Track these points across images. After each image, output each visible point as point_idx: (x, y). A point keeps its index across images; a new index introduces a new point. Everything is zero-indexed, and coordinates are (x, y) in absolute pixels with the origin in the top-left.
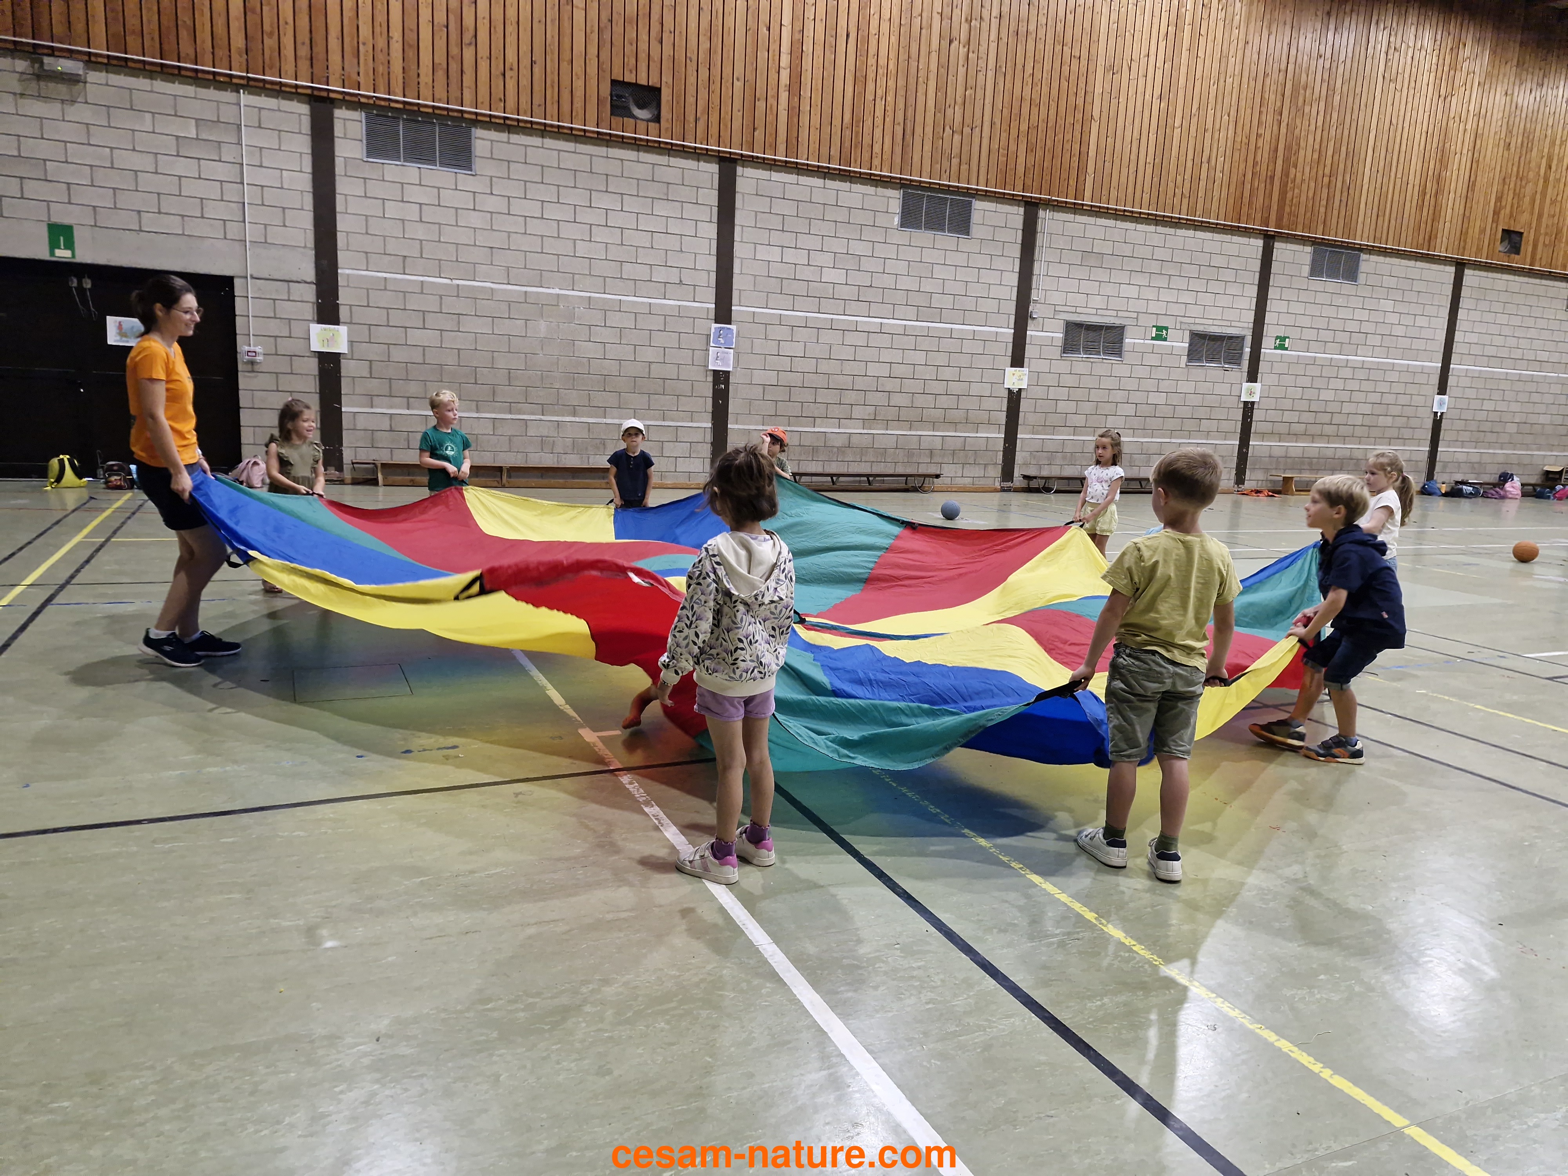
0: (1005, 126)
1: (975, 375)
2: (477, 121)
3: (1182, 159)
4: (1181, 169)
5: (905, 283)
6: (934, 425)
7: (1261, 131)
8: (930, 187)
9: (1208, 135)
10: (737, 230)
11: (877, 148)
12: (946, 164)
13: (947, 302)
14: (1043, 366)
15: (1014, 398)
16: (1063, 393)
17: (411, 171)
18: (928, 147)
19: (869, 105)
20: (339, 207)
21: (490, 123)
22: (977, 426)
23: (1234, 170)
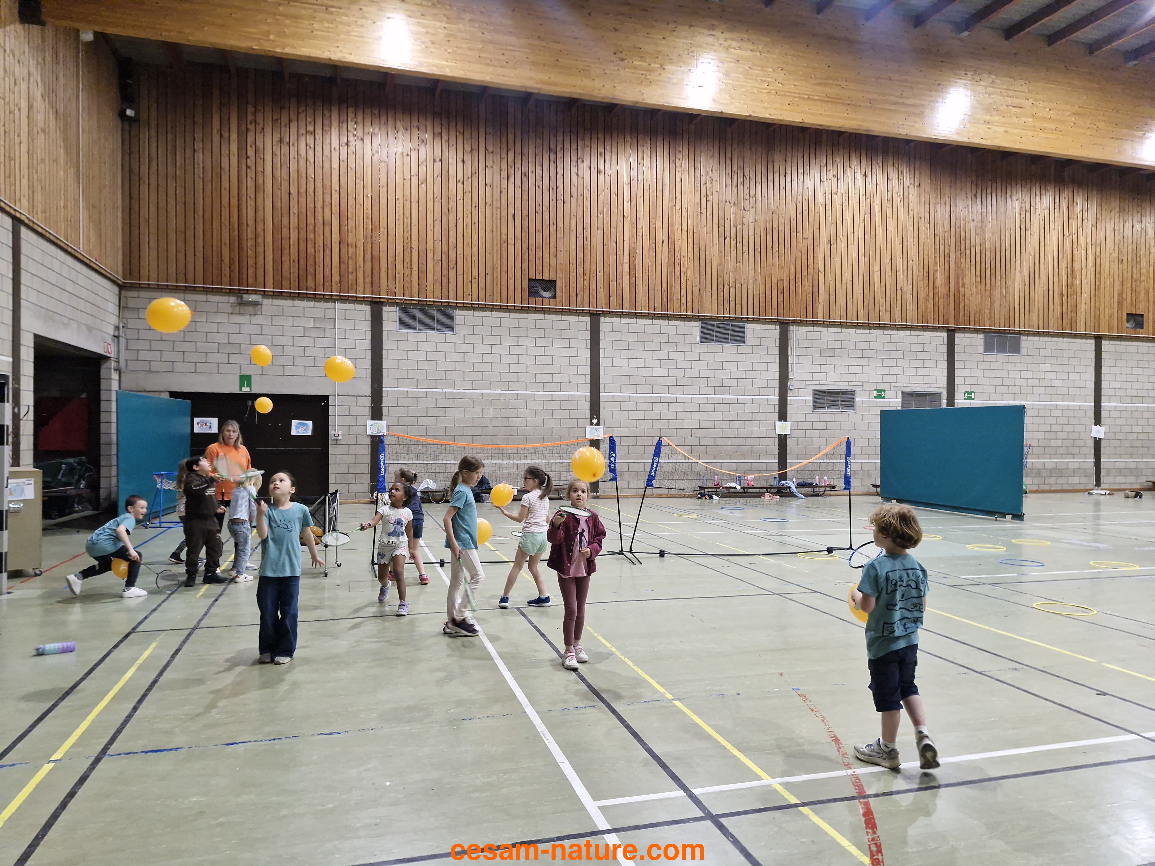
0: (763, 281)
1: (756, 425)
2: (457, 307)
3: (883, 289)
4: (883, 295)
5: (705, 373)
6: (730, 456)
7: (937, 268)
8: (717, 319)
9: (900, 274)
10: (602, 351)
11: (683, 300)
12: (726, 306)
13: (734, 383)
14: (801, 418)
15: (783, 439)
16: (816, 434)
17: (421, 335)
18: (714, 296)
19: (677, 278)
20: (384, 356)
21: (464, 307)
22: (759, 455)
23: (921, 293)
